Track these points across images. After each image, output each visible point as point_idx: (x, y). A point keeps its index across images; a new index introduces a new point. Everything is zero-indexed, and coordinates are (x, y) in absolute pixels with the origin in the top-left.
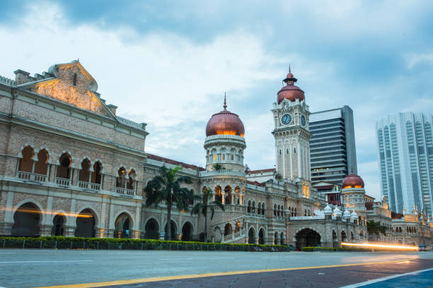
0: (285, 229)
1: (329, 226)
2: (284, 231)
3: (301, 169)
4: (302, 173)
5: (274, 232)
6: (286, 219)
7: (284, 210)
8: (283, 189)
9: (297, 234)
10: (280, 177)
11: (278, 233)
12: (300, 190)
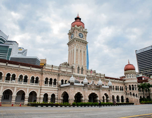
2: (56, 93)
3: (76, 59)
4: (77, 62)
5: (44, 94)
6: (58, 87)
7: (57, 81)
8: (58, 70)
9: (62, 95)
10: (69, 65)
11: (49, 94)
12: (74, 71)
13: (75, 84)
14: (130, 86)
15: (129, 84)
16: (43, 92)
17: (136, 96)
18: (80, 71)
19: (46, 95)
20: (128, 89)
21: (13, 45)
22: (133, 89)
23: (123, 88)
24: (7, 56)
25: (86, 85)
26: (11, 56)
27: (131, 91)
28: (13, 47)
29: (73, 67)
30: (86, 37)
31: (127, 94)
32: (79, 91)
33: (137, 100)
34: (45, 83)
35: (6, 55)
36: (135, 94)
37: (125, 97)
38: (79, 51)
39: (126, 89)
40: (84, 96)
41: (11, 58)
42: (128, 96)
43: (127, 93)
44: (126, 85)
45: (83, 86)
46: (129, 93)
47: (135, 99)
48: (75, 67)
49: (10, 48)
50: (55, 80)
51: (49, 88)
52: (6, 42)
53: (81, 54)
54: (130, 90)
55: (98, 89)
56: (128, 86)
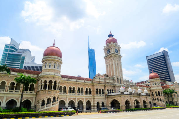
0: (105, 100)
1: (123, 97)
2: (104, 101)
3: (116, 72)
4: (116, 73)
5: (96, 102)
6: (105, 95)
7: (104, 91)
8: (103, 81)
9: (110, 102)
10: (108, 76)
11: (100, 102)
12: (115, 81)
13: (125, 93)
15: (156, 91)
16: (96, 101)
17: (163, 101)
18: (119, 81)
19: (98, 103)
20: (155, 95)
21: (25, 53)
22: (159, 95)
24: (20, 65)
25: (131, 94)
26: (25, 65)
27: (158, 97)
28: (26, 55)
29: (114, 78)
30: (120, 52)
31: (154, 100)
32: (127, 99)
33: (164, 105)
35: (19, 63)
36: (162, 100)
37: (153, 102)
38: (117, 65)
39: (153, 96)
40: (131, 102)
41: (24, 66)
42: (155, 101)
43: (154, 98)
44: (152, 91)
45: (129, 95)
46: (156, 98)
47: (162, 104)
48: (116, 78)
49: (22, 56)
50: (103, 90)
51: (102, 97)
52: (18, 51)
53: (118, 67)
54: (156, 96)
55: (139, 96)
56: (154, 93)
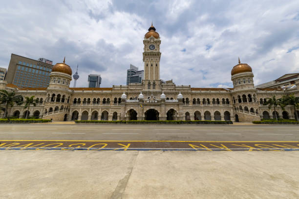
4: (147, 77)
14: (239, 96)
15: (238, 94)
17: (257, 113)
18: (152, 86)
20: (237, 102)
23: (229, 100)
27: (242, 104)
31: (236, 109)
34: (115, 103)
37: (234, 113)
38: (149, 66)
39: (235, 102)
40: (138, 112)
42: (237, 112)
43: (236, 107)
44: (234, 96)
46: (239, 107)
51: (118, 107)
53: (152, 69)
54: (240, 102)
56: (236, 98)
